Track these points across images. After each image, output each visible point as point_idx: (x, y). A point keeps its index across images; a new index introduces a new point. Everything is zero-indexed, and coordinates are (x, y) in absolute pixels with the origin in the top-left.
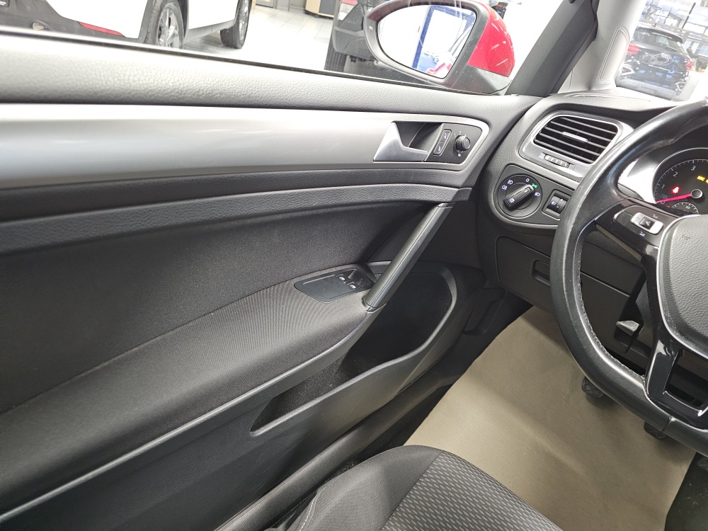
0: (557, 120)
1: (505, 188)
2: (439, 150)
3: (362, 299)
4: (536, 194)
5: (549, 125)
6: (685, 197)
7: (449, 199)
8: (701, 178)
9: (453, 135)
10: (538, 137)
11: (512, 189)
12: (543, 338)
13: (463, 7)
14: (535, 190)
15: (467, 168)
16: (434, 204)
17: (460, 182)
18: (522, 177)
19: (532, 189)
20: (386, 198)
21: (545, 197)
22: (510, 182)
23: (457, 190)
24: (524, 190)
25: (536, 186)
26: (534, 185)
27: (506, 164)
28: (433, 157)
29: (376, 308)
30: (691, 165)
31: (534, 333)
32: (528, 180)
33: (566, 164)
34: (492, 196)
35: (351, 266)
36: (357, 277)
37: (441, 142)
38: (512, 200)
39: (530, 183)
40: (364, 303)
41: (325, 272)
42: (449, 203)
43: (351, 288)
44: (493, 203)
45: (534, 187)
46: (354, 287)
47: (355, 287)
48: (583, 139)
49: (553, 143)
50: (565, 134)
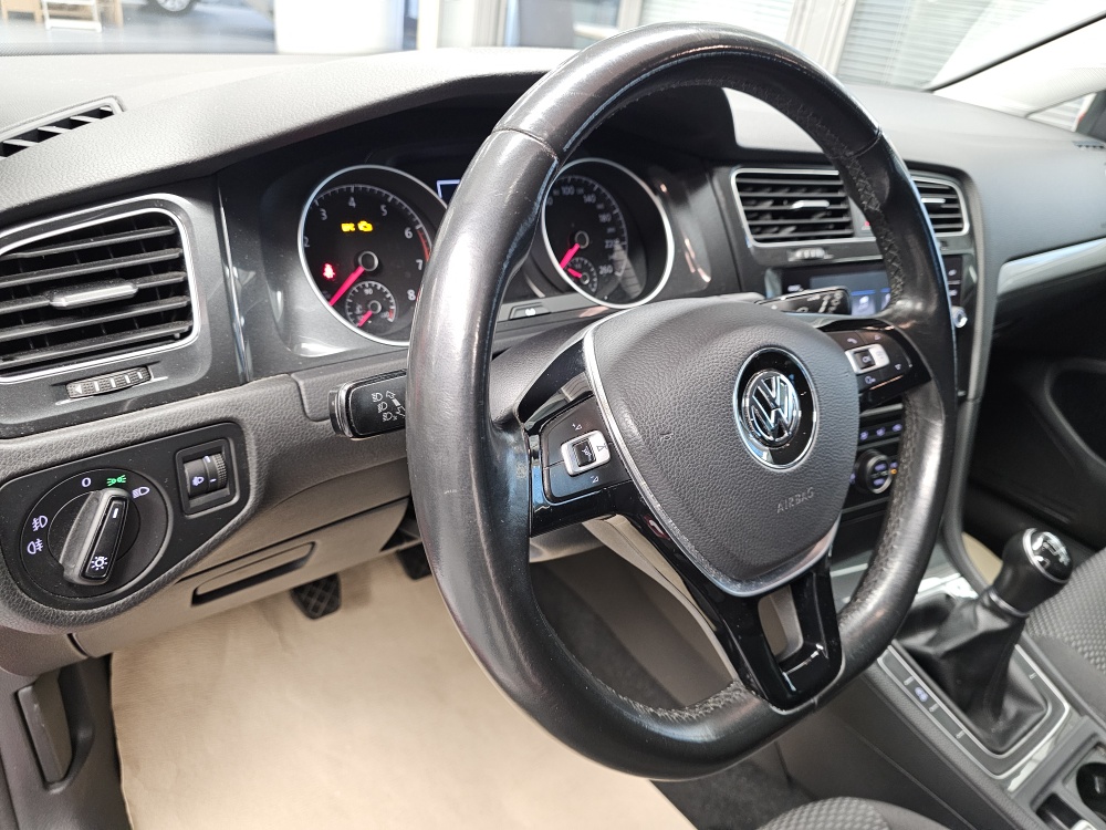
1: (36, 546)
4: (137, 493)
6: (356, 277)
8: (347, 227)
14: (127, 489)
18: (61, 489)
19: (122, 492)
21: (167, 484)
22: (39, 523)
25: (121, 479)
26: (113, 481)
30: (316, 211)
32: (86, 483)
33: (140, 373)
38: (99, 563)
39: (100, 485)
45: (117, 485)
48: (126, 289)
49: (39, 342)
50: (63, 301)
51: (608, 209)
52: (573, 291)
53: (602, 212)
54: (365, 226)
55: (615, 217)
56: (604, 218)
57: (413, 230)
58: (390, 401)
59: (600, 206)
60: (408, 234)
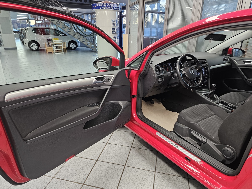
33: (160, 73)
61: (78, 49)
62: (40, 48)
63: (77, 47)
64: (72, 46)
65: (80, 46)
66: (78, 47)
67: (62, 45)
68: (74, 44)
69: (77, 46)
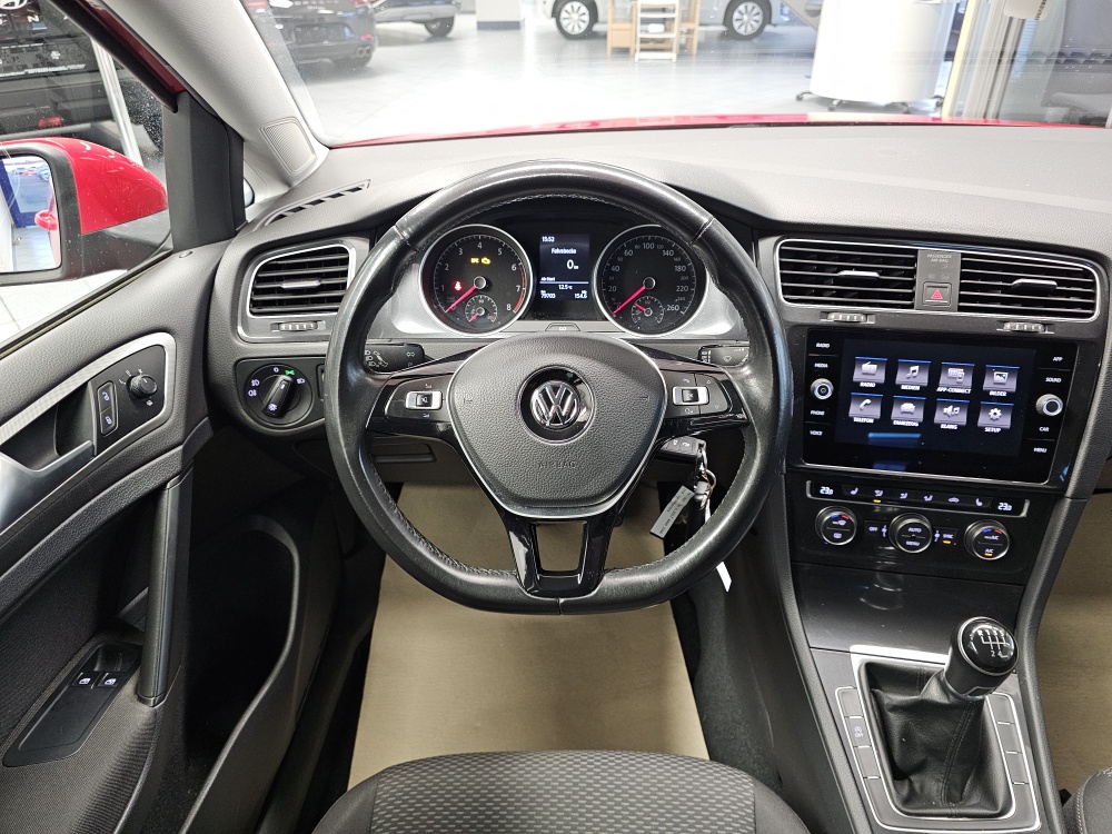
0: (263, 269)
1: (253, 393)
2: (109, 421)
3: (136, 692)
4: (299, 381)
5: (258, 280)
6: (470, 291)
7: (177, 467)
8: (475, 260)
9: (119, 385)
10: (254, 303)
11: (264, 389)
12: (446, 492)
13: (12, 156)
14: (294, 378)
15: (174, 411)
16: (158, 492)
17: (178, 435)
18: (265, 370)
19: (289, 378)
20: (65, 549)
21: (312, 379)
22: (255, 383)
23: (181, 448)
24: (281, 383)
25: (292, 372)
26: (288, 372)
27: (232, 363)
28: (104, 441)
29: (165, 692)
30: (456, 249)
31: (433, 492)
32: (276, 370)
33: (312, 325)
34: (245, 414)
35: (90, 645)
36: (110, 655)
37: (104, 409)
38: (273, 407)
39: (282, 372)
40: (142, 700)
41: (48, 694)
42: (181, 473)
43: (109, 687)
44: (251, 420)
45: (290, 375)
46: (112, 681)
47: (114, 680)
48: (315, 283)
49: (281, 303)
50: (285, 285)
51: (683, 262)
52: (606, 320)
53: (678, 263)
54: (486, 261)
55: (688, 268)
56: (679, 268)
57: (517, 266)
58: (375, 357)
59: (676, 259)
60: (514, 268)
61: (775, 35)
62: (597, 28)
63: (768, 28)
64: (745, 17)
65: (786, 19)
66: (775, 25)
67: (676, 15)
68: (755, 11)
69: (767, 19)
